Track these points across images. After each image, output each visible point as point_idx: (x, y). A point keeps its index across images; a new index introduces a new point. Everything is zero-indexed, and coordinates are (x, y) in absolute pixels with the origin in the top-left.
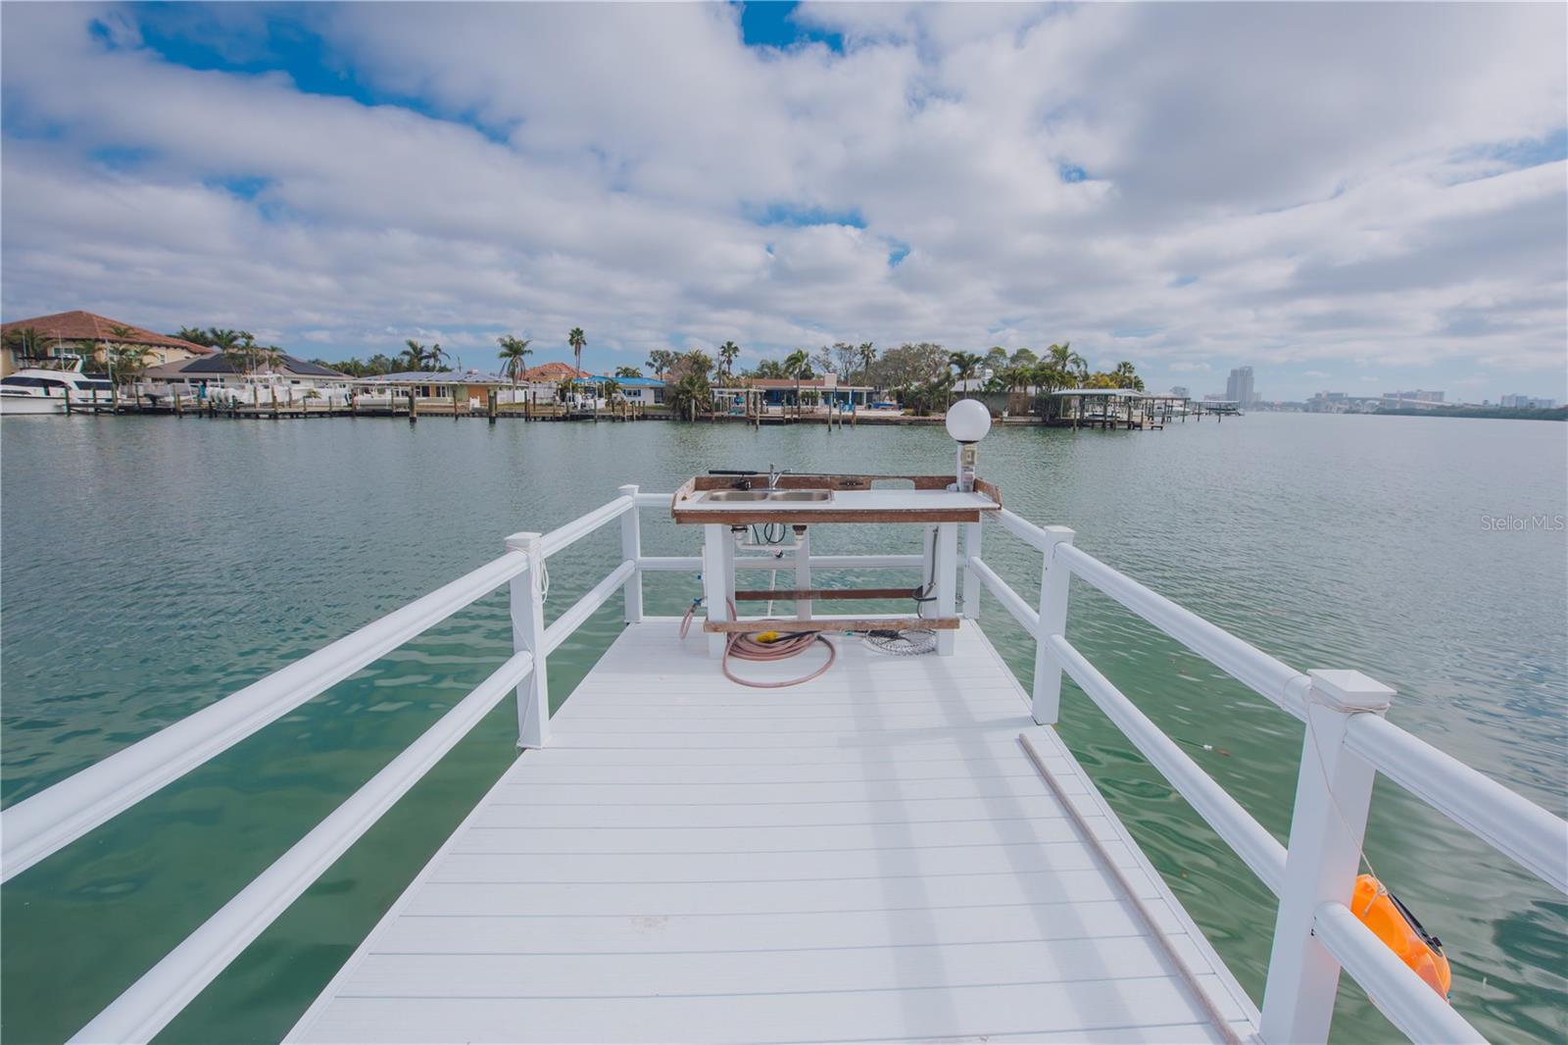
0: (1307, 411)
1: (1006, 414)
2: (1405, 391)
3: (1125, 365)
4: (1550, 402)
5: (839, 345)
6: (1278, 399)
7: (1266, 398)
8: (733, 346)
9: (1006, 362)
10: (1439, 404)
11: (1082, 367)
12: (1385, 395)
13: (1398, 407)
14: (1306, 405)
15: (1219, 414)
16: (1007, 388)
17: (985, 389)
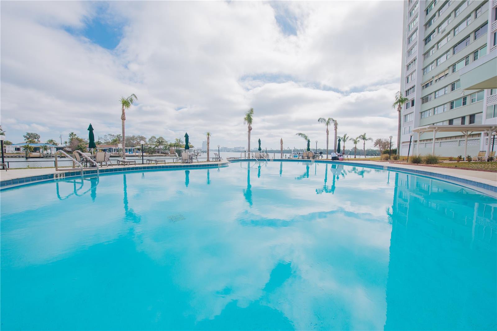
9: (156, 140)
16: (169, 148)
17: (164, 148)
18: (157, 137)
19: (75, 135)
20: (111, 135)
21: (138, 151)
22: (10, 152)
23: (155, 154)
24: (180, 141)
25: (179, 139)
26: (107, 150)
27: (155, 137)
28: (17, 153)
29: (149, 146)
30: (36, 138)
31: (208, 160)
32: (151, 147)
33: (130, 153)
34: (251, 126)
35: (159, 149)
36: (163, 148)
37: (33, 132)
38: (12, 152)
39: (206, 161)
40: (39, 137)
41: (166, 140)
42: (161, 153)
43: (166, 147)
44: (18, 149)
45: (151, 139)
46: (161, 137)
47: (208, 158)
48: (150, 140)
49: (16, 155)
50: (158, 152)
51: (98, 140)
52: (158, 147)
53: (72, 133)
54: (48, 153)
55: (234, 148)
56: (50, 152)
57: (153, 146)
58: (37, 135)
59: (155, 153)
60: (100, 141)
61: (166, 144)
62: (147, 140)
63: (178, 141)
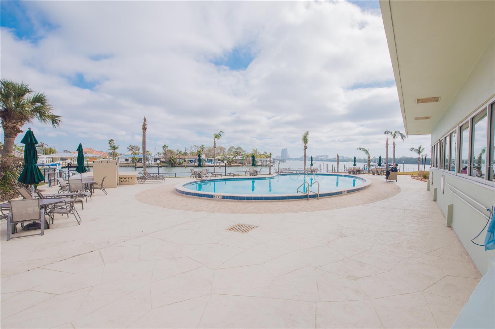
0: (300, 160)
1: (247, 164)
2: (321, 155)
3: (265, 152)
4: (348, 157)
5: (194, 146)
6: (294, 157)
7: (290, 157)
8: (166, 146)
9: (234, 150)
10: (327, 158)
11: (259, 153)
12: (317, 156)
13: (319, 159)
14: (300, 159)
15: (284, 162)
16: (246, 158)
17: (242, 159)
18: (236, 147)
19: (167, 147)
20: (196, 146)
21: (219, 161)
22: (122, 162)
23: (233, 165)
24: (256, 152)
25: (256, 149)
26: (194, 161)
27: (233, 147)
28: (127, 163)
29: (228, 156)
30: (137, 150)
31: (270, 173)
32: (230, 158)
33: (211, 164)
34: (307, 145)
35: (237, 159)
36: (240, 158)
37: (135, 145)
38: (123, 163)
39: (268, 174)
40: (140, 149)
41: (244, 150)
42: (239, 163)
43: (243, 157)
44: (127, 160)
45: (230, 148)
46: (239, 147)
47: (270, 171)
48: (229, 150)
49: (126, 165)
50: (236, 163)
51: (185, 151)
52: (236, 158)
53: (165, 145)
54: (149, 164)
55: (316, 157)
56: (151, 163)
57: (232, 157)
58: (138, 147)
59: (233, 163)
60: (186, 151)
61: (243, 153)
62: (226, 150)
63: (255, 151)
